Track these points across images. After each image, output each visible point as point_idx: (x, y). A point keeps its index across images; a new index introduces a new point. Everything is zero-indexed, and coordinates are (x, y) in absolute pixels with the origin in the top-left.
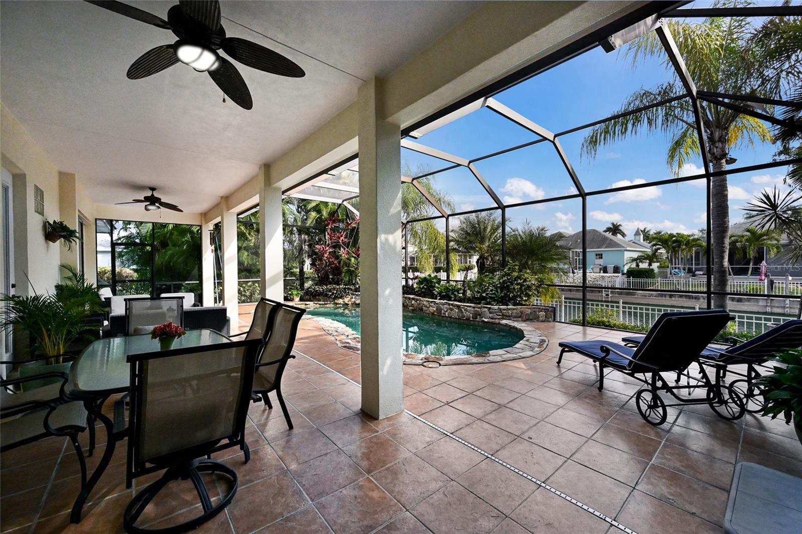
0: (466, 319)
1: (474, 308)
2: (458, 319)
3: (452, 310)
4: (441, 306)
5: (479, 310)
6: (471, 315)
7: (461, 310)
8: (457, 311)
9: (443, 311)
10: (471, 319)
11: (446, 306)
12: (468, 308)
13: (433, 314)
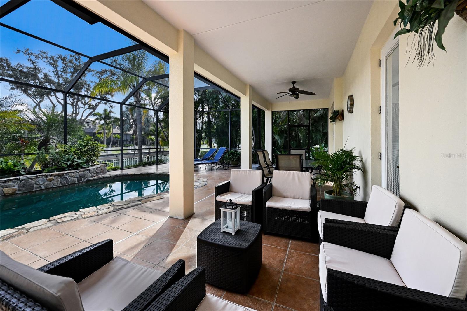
0: (71, 184)
1: (78, 173)
2: (63, 186)
3: (50, 181)
4: (30, 181)
5: (83, 173)
6: (76, 179)
7: (66, 177)
8: (59, 179)
9: (35, 186)
10: (77, 182)
11: (41, 179)
12: (73, 174)
13: (13, 194)
